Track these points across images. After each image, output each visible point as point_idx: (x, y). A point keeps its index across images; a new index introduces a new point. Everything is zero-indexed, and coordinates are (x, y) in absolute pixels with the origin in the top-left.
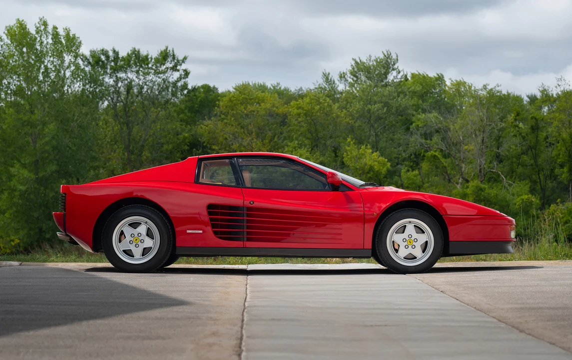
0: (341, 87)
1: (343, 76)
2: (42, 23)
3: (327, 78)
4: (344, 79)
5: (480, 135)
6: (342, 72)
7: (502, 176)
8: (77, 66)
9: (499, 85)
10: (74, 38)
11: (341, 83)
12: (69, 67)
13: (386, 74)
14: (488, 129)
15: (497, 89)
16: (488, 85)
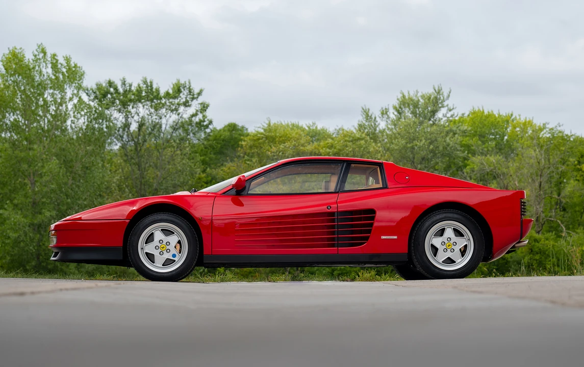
0: (382, 125)
1: (385, 112)
2: (40, 50)
3: (367, 115)
4: (386, 116)
5: (537, 179)
6: (384, 109)
7: (562, 225)
8: (80, 100)
9: (561, 124)
10: (76, 66)
11: (382, 120)
12: (71, 99)
13: (434, 112)
14: (546, 172)
15: (559, 129)
16: (548, 124)
